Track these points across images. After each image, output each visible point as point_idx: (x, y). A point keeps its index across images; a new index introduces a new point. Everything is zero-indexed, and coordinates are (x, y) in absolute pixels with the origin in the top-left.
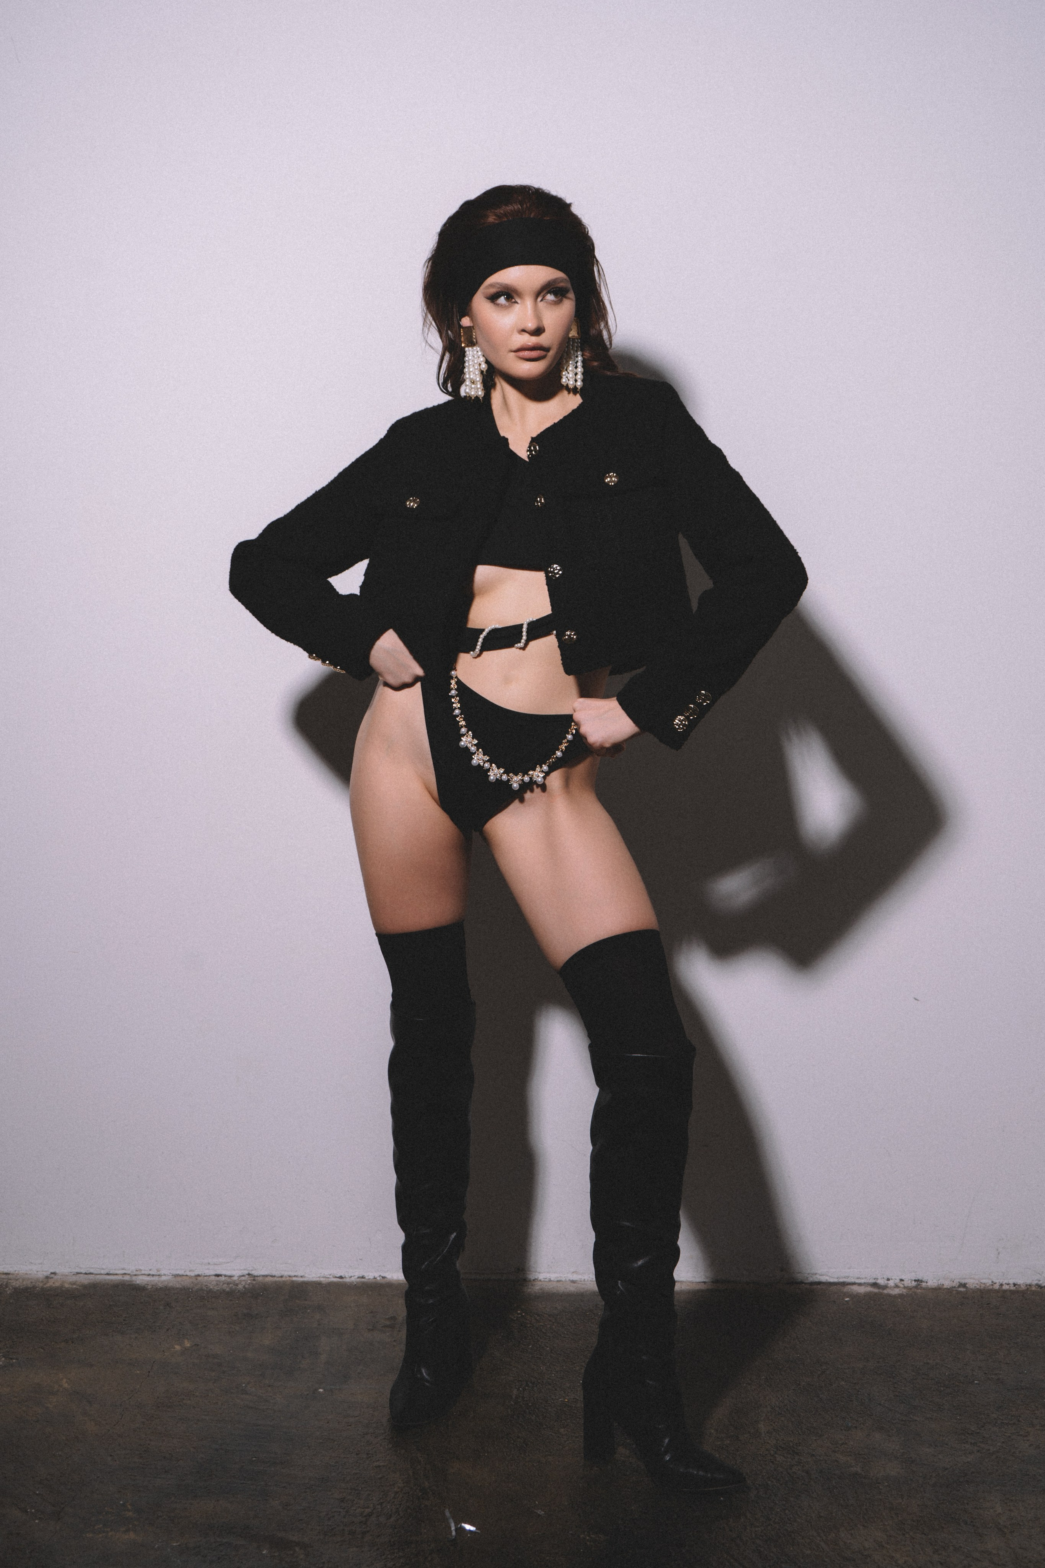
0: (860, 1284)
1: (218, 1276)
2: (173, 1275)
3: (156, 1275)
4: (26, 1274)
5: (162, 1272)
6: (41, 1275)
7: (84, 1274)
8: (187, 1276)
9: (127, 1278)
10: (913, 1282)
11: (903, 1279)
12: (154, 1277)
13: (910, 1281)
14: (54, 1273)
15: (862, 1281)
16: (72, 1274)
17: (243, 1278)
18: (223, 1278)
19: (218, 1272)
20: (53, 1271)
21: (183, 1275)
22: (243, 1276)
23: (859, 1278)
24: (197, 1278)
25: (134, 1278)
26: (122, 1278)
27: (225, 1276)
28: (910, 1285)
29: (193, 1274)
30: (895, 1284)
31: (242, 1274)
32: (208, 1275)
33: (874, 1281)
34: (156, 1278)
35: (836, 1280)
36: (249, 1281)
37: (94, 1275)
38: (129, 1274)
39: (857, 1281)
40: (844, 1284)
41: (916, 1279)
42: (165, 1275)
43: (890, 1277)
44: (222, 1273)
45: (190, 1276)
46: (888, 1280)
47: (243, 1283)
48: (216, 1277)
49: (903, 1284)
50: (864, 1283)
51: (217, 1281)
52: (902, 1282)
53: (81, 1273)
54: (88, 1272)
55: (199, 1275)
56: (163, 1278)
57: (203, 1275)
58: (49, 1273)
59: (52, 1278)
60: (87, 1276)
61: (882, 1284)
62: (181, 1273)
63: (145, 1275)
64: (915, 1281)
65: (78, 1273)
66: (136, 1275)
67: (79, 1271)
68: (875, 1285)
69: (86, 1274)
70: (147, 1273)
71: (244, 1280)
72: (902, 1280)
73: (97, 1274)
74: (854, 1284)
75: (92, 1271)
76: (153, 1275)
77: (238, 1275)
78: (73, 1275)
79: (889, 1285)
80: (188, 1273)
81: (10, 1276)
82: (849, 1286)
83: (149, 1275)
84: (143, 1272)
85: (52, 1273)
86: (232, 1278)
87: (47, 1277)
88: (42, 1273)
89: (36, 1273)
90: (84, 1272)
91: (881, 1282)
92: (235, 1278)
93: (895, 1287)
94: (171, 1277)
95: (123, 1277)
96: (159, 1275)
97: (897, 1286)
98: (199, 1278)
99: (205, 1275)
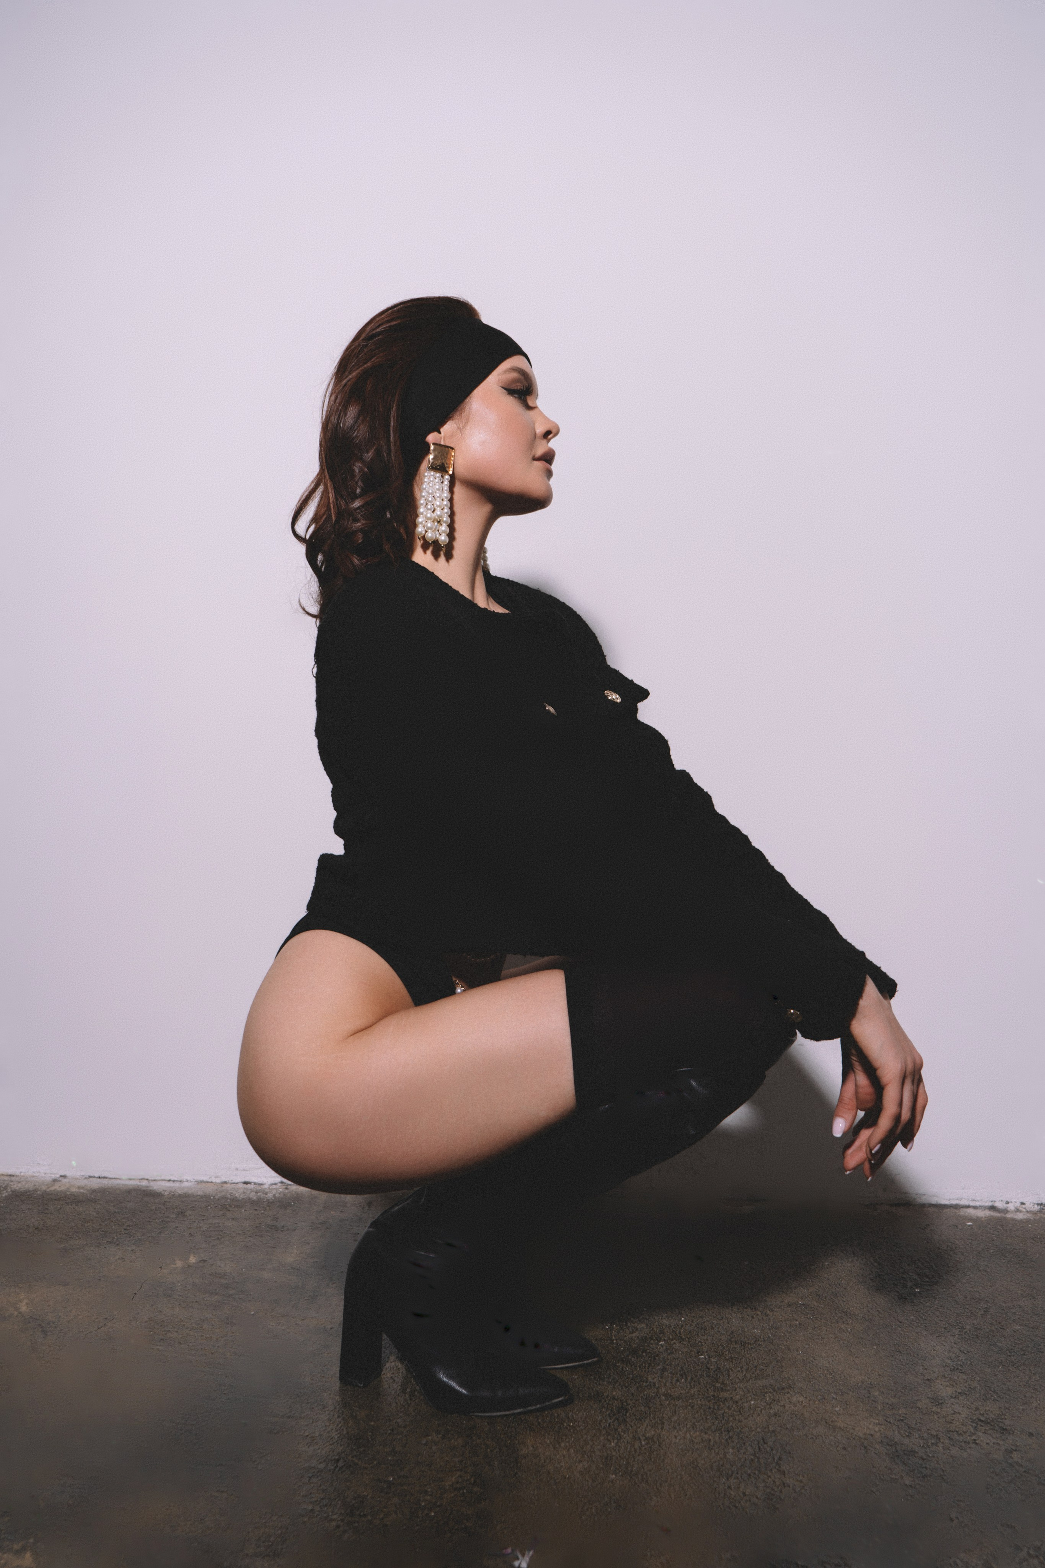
0: (975, 1208)
1: (246, 1183)
2: (196, 1182)
3: (177, 1181)
4: (33, 1176)
5: (185, 1178)
6: (49, 1178)
7: (97, 1178)
8: (212, 1182)
9: (144, 1183)
10: (1036, 1206)
11: (1025, 1202)
12: (175, 1182)
13: (1032, 1205)
14: (64, 1177)
15: (978, 1204)
16: (84, 1177)
17: (274, 1186)
18: (251, 1186)
19: (247, 1180)
20: (63, 1174)
21: (208, 1182)
22: (275, 1184)
23: (974, 1200)
24: (223, 1185)
25: (152, 1183)
26: (139, 1184)
27: (255, 1184)
28: (1032, 1209)
29: (218, 1181)
30: (1016, 1208)
31: (274, 1182)
32: (236, 1182)
33: (990, 1204)
34: (177, 1185)
35: (947, 1202)
36: (281, 1190)
37: (107, 1180)
38: (147, 1179)
39: (972, 1204)
40: (956, 1207)
41: (1040, 1202)
42: (187, 1181)
43: (1009, 1201)
44: (251, 1181)
45: (216, 1183)
46: (1007, 1203)
47: (274, 1192)
48: (245, 1185)
49: (1025, 1208)
50: (980, 1206)
51: (244, 1188)
52: (1023, 1206)
53: (94, 1177)
54: (103, 1176)
55: (225, 1183)
56: (186, 1184)
57: (230, 1182)
58: (58, 1176)
59: (60, 1181)
60: (99, 1180)
61: (1000, 1208)
62: (205, 1179)
63: (164, 1180)
64: (1038, 1204)
65: (90, 1177)
66: (155, 1180)
67: (92, 1175)
68: (993, 1208)
69: (99, 1177)
70: (168, 1178)
71: (274, 1189)
72: (1023, 1204)
73: (111, 1178)
74: (968, 1207)
75: (105, 1174)
76: (174, 1181)
77: (269, 1183)
78: (86, 1178)
79: (1008, 1209)
80: (214, 1180)
81: (13, 1178)
82: (965, 1210)
83: (169, 1181)
84: (163, 1178)
85: (61, 1176)
86: (262, 1186)
87: (55, 1181)
88: (50, 1175)
89: (43, 1175)
90: (97, 1175)
91: (999, 1205)
92: (266, 1186)
93: (1016, 1212)
94: (193, 1183)
95: (140, 1182)
96: (181, 1181)
97: (1017, 1210)
98: (226, 1185)
99: (233, 1182)
